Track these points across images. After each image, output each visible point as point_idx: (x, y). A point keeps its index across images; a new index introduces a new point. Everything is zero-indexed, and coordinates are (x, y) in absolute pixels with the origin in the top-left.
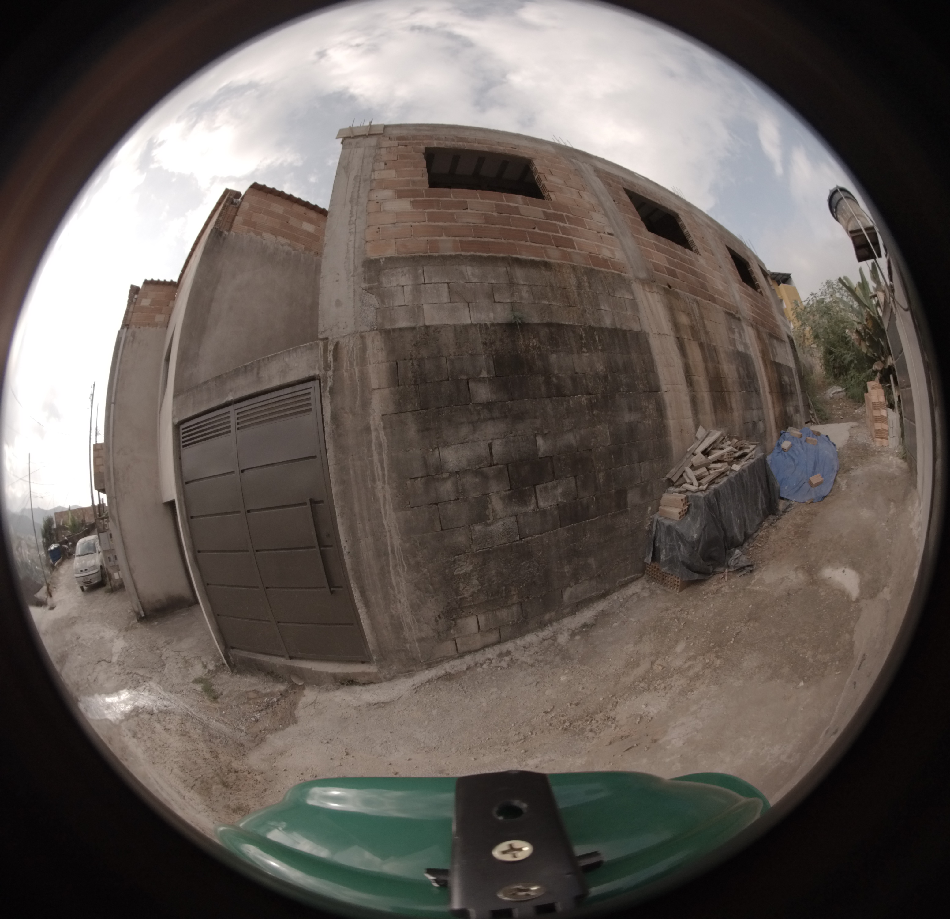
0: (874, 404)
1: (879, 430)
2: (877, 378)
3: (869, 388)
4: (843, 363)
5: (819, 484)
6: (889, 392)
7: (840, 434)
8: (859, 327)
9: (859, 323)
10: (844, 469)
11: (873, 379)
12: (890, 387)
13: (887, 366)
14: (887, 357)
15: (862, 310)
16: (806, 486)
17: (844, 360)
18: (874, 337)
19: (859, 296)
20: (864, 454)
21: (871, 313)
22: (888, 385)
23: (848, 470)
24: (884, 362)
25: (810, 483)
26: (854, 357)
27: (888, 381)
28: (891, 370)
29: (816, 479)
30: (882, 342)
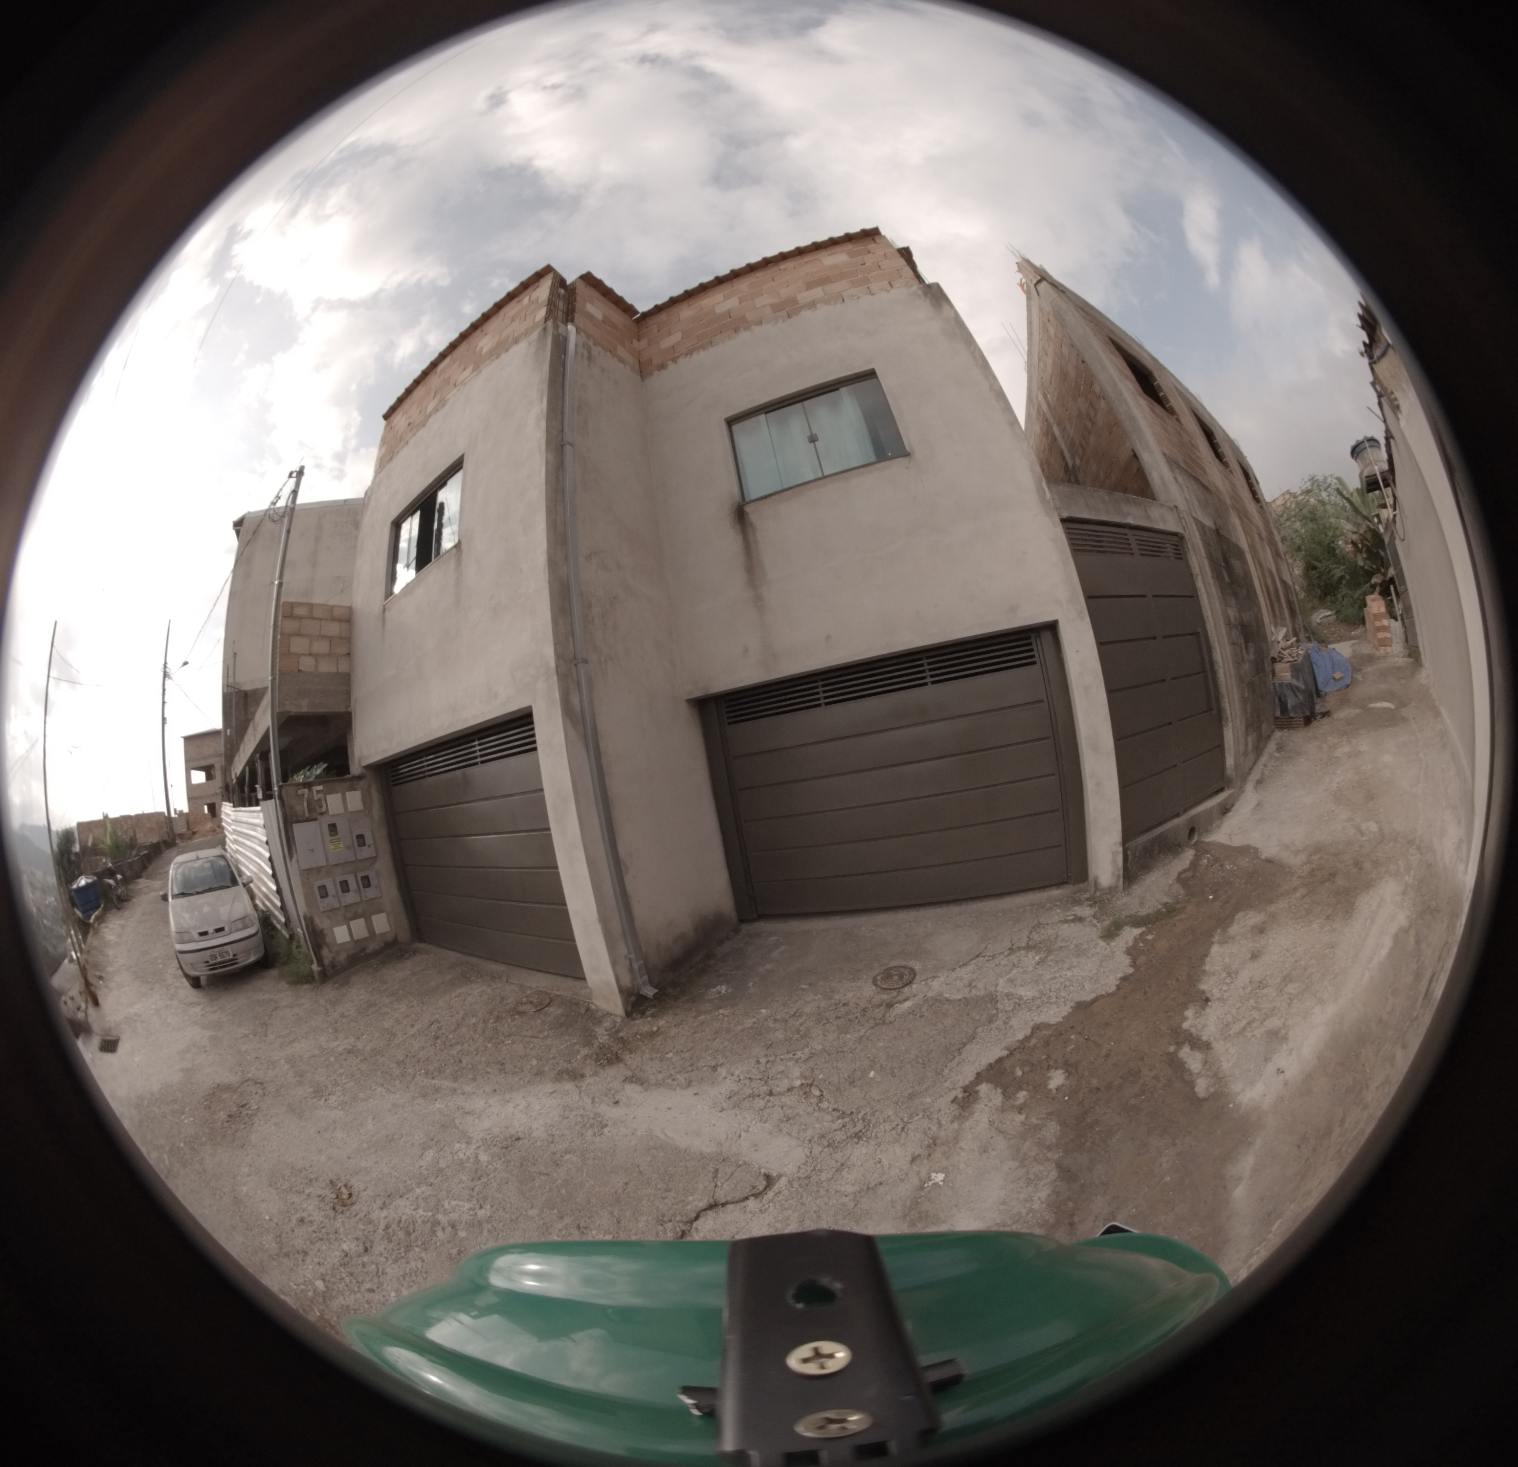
0: (1375, 615)
1: (1382, 639)
2: (1376, 593)
3: (1369, 602)
4: (1330, 579)
5: (1341, 678)
6: (1390, 605)
7: (1344, 649)
8: (1355, 537)
9: (1354, 533)
10: (1356, 670)
11: (1372, 593)
12: (1391, 600)
13: (1388, 579)
14: (1387, 569)
15: (1360, 520)
16: (1332, 681)
17: (1332, 576)
18: (1373, 549)
19: (1356, 505)
20: (1370, 659)
21: (1371, 526)
22: (1390, 598)
23: (1360, 670)
24: (1384, 574)
25: (1334, 679)
26: (1345, 572)
27: (1390, 594)
28: (1392, 581)
29: (1337, 675)
30: (1382, 554)
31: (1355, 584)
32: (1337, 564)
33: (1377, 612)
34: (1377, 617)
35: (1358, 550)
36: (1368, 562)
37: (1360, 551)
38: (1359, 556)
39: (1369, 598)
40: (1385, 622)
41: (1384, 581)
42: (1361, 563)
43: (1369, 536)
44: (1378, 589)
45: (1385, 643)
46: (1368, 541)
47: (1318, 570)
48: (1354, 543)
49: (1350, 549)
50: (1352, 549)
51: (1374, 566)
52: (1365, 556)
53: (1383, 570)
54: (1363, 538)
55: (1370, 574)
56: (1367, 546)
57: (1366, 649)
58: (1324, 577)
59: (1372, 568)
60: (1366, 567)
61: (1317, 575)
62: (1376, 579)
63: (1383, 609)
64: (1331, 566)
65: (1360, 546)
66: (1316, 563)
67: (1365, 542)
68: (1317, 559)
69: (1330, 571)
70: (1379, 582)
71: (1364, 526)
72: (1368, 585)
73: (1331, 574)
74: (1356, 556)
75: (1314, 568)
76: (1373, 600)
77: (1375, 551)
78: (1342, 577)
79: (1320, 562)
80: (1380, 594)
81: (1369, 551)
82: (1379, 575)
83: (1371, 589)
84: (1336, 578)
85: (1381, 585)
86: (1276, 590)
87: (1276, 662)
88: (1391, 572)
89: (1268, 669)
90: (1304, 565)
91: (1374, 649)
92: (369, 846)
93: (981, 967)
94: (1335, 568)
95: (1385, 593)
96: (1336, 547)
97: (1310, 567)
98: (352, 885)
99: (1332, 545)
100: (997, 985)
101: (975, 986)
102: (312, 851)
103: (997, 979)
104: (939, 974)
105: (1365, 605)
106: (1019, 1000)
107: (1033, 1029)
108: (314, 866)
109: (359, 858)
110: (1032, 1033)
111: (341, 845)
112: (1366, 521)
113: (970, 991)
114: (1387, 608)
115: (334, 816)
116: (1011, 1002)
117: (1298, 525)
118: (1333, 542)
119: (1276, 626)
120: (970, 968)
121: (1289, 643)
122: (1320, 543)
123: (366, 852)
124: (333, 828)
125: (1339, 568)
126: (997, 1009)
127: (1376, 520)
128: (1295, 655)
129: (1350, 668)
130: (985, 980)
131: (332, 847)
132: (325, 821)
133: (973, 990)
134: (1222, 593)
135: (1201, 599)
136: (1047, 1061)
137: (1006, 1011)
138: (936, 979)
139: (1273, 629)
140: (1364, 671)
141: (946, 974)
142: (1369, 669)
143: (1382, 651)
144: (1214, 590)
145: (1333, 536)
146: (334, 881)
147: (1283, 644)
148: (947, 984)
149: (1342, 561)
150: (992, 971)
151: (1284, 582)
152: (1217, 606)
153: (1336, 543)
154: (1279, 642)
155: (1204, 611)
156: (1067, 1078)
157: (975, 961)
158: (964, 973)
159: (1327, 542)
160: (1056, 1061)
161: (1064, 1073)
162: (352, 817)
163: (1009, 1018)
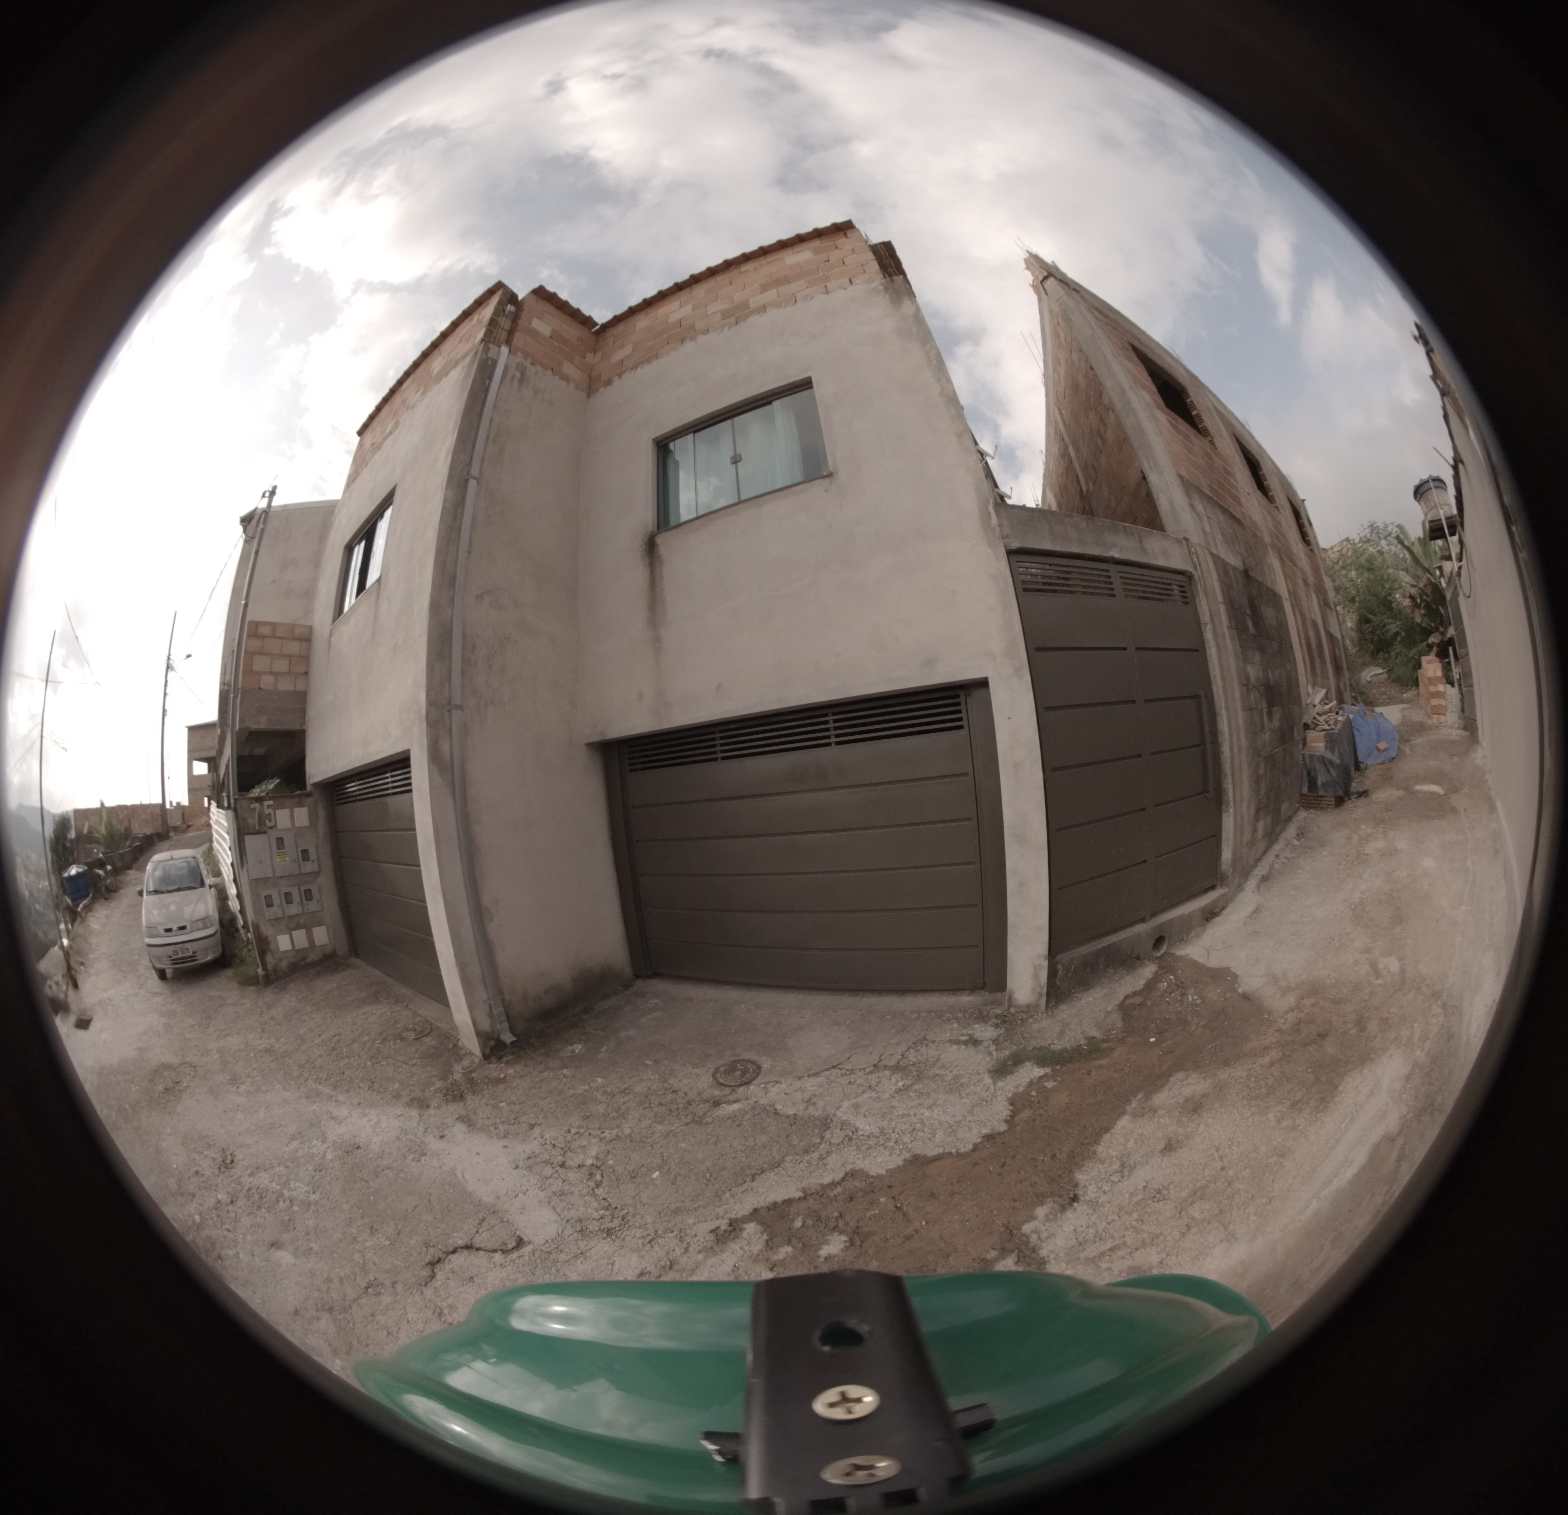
0: (1430, 679)
1: (1436, 706)
2: (1433, 654)
3: (1424, 664)
4: (1384, 635)
5: (1386, 749)
6: (1447, 668)
7: (1392, 714)
8: (1413, 591)
9: (1413, 586)
10: (1404, 740)
11: (1428, 653)
12: (1449, 663)
13: (1446, 639)
14: (1446, 628)
15: (1420, 572)
16: (1375, 752)
17: (1387, 632)
18: (1433, 605)
19: (1418, 556)
20: (1421, 728)
21: (1432, 580)
22: (1447, 660)
23: (1408, 741)
24: (1443, 634)
25: (1378, 749)
26: (1401, 628)
27: (1448, 656)
28: (1451, 642)
29: (1382, 745)
30: (1442, 611)
31: (1410, 643)
32: (1392, 618)
33: (1433, 676)
34: (1432, 681)
35: (1416, 606)
36: (1426, 619)
37: (1418, 607)
38: (1417, 613)
39: (1425, 660)
40: (1441, 688)
41: (1442, 641)
42: (1418, 619)
43: (1429, 591)
44: (1435, 649)
45: (1438, 711)
46: (1428, 596)
47: (1372, 624)
48: (1412, 597)
49: (1407, 603)
50: (1410, 604)
51: (1433, 624)
52: (1423, 612)
53: (1441, 629)
54: (1422, 593)
55: (1427, 633)
56: (1426, 601)
57: (1417, 716)
58: (1378, 632)
59: (1430, 626)
60: (1424, 625)
61: (1370, 629)
62: (1434, 639)
63: (1439, 673)
64: (1386, 621)
65: (1418, 600)
66: (1370, 616)
67: (1424, 597)
68: (1372, 612)
69: (1384, 626)
70: (1437, 641)
71: (1424, 580)
72: (1425, 643)
73: (1386, 628)
74: (1413, 612)
75: (1368, 621)
76: (1429, 662)
77: (1435, 607)
78: (1397, 634)
79: (1375, 615)
80: (1437, 655)
81: (1428, 607)
82: (1437, 634)
83: (1427, 649)
84: (1390, 634)
85: (1438, 645)
86: (1320, 645)
87: (1308, 729)
88: (1451, 632)
89: (1297, 736)
90: (1358, 618)
91: (1426, 717)
92: (313, 861)
93: (832, 1081)
94: (1391, 623)
95: (1442, 654)
96: (1393, 600)
97: (1364, 620)
98: (296, 897)
99: (1389, 598)
100: (839, 1108)
101: (814, 1104)
102: (261, 862)
103: (842, 1101)
104: (782, 1080)
105: (1419, 666)
106: (853, 1133)
107: (846, 1174)
108: (262, 877)
109: (303, 871)
110: (843, 1179)
111: (287, 859)
112: (1427, 574)
113: (806, 1108)
114: (1443, 672)
115: (280, 830)
116: (843, 1133)
117: (1353, 574)
118: (1390, 595)
119: (1314, 685)
120: (819, 1080)
121: (1327, 707)
122: (1375, 595)
123: (309, 867)
124: (280, 842)
125: (1395, 623)
126: (823, 1138)
127: (1438, 573)
128: (1332, 722)
129: (1397, 738)
130: (828, 1098)
131: (279, 860)
132: (274, 834)
133: (811, 1108)
134: (1241, 647)
135: (1208, 654)
136: (837, 1220)
137: (831, 1144)
138: (777, 1086)
139: (1310, 690)
140: (1413, 742)
141: (789, 1082)
142: (1419, 740)
143: (1435, 719)
144: (1229, 643)
145: (1390, 588)
146: (279, 892)
147: (1319, 708)
148: (786, 1094)
149: (1398, 616)
150: (840, 1090)
151: (1330, 636)
152: (1232, 662)
153: (1393, 595)
154: (1315, 706)
155: (1211, 669)
156: (846, 1249)
157: (827, 1073)
158: (811, 1085)
159: (1383, 594)
160: (847, 1224)
161: (846, 1242)
162: (299, 833)
163: (829, 1153)
